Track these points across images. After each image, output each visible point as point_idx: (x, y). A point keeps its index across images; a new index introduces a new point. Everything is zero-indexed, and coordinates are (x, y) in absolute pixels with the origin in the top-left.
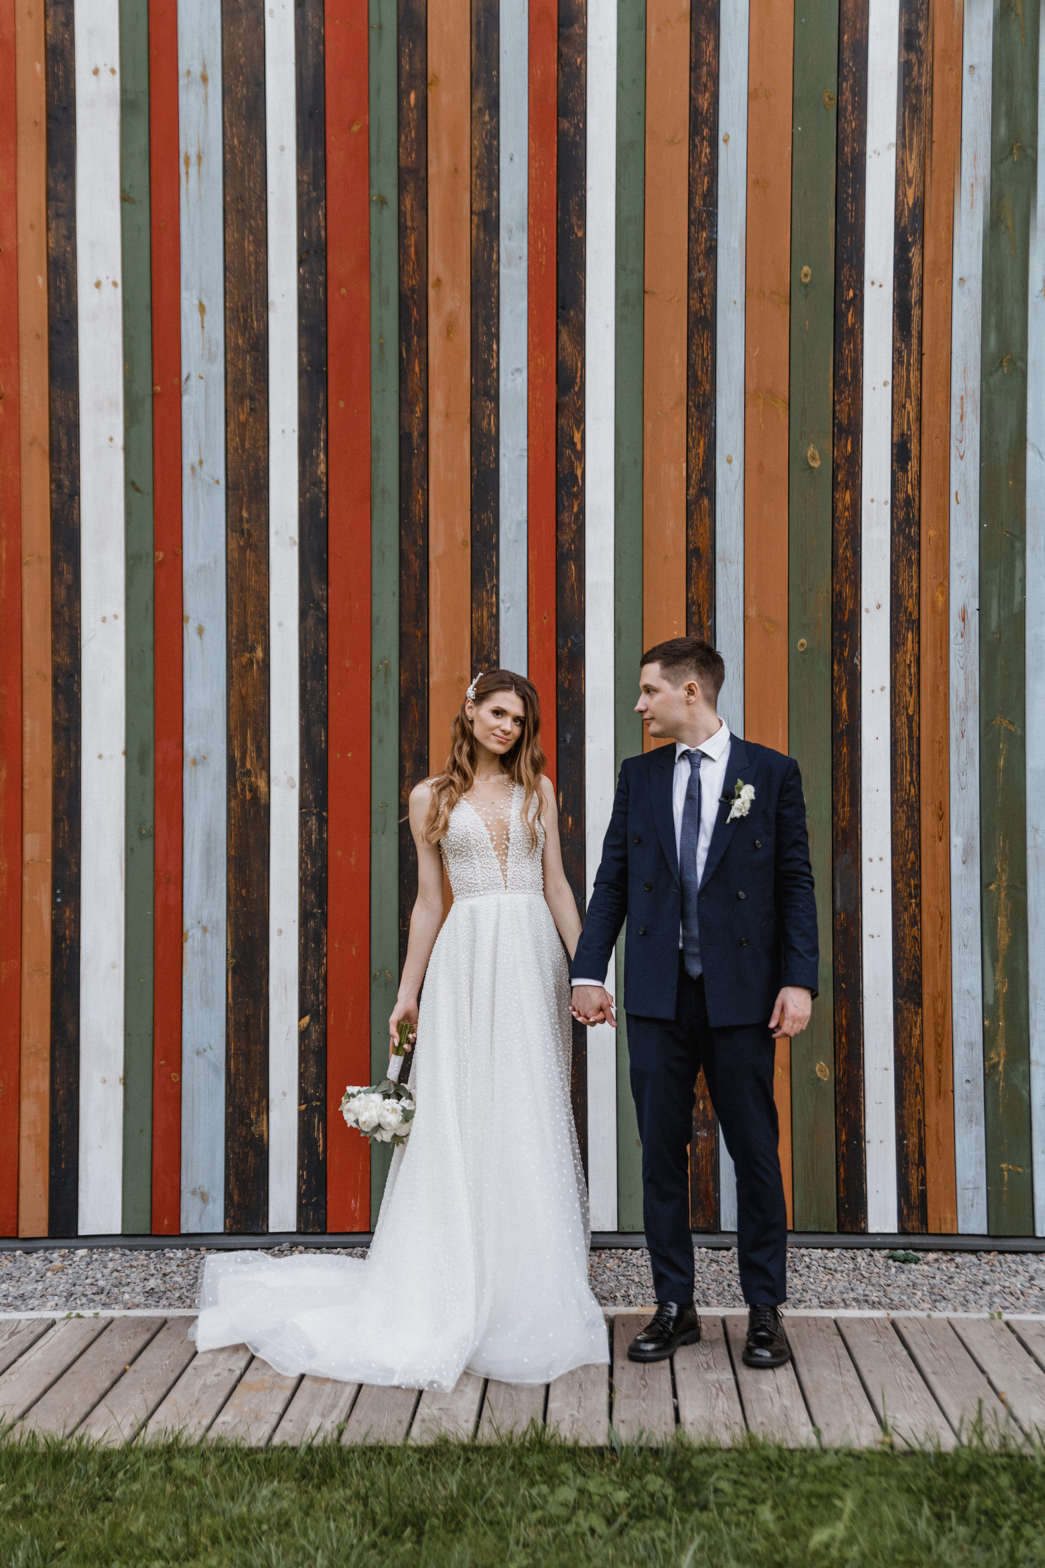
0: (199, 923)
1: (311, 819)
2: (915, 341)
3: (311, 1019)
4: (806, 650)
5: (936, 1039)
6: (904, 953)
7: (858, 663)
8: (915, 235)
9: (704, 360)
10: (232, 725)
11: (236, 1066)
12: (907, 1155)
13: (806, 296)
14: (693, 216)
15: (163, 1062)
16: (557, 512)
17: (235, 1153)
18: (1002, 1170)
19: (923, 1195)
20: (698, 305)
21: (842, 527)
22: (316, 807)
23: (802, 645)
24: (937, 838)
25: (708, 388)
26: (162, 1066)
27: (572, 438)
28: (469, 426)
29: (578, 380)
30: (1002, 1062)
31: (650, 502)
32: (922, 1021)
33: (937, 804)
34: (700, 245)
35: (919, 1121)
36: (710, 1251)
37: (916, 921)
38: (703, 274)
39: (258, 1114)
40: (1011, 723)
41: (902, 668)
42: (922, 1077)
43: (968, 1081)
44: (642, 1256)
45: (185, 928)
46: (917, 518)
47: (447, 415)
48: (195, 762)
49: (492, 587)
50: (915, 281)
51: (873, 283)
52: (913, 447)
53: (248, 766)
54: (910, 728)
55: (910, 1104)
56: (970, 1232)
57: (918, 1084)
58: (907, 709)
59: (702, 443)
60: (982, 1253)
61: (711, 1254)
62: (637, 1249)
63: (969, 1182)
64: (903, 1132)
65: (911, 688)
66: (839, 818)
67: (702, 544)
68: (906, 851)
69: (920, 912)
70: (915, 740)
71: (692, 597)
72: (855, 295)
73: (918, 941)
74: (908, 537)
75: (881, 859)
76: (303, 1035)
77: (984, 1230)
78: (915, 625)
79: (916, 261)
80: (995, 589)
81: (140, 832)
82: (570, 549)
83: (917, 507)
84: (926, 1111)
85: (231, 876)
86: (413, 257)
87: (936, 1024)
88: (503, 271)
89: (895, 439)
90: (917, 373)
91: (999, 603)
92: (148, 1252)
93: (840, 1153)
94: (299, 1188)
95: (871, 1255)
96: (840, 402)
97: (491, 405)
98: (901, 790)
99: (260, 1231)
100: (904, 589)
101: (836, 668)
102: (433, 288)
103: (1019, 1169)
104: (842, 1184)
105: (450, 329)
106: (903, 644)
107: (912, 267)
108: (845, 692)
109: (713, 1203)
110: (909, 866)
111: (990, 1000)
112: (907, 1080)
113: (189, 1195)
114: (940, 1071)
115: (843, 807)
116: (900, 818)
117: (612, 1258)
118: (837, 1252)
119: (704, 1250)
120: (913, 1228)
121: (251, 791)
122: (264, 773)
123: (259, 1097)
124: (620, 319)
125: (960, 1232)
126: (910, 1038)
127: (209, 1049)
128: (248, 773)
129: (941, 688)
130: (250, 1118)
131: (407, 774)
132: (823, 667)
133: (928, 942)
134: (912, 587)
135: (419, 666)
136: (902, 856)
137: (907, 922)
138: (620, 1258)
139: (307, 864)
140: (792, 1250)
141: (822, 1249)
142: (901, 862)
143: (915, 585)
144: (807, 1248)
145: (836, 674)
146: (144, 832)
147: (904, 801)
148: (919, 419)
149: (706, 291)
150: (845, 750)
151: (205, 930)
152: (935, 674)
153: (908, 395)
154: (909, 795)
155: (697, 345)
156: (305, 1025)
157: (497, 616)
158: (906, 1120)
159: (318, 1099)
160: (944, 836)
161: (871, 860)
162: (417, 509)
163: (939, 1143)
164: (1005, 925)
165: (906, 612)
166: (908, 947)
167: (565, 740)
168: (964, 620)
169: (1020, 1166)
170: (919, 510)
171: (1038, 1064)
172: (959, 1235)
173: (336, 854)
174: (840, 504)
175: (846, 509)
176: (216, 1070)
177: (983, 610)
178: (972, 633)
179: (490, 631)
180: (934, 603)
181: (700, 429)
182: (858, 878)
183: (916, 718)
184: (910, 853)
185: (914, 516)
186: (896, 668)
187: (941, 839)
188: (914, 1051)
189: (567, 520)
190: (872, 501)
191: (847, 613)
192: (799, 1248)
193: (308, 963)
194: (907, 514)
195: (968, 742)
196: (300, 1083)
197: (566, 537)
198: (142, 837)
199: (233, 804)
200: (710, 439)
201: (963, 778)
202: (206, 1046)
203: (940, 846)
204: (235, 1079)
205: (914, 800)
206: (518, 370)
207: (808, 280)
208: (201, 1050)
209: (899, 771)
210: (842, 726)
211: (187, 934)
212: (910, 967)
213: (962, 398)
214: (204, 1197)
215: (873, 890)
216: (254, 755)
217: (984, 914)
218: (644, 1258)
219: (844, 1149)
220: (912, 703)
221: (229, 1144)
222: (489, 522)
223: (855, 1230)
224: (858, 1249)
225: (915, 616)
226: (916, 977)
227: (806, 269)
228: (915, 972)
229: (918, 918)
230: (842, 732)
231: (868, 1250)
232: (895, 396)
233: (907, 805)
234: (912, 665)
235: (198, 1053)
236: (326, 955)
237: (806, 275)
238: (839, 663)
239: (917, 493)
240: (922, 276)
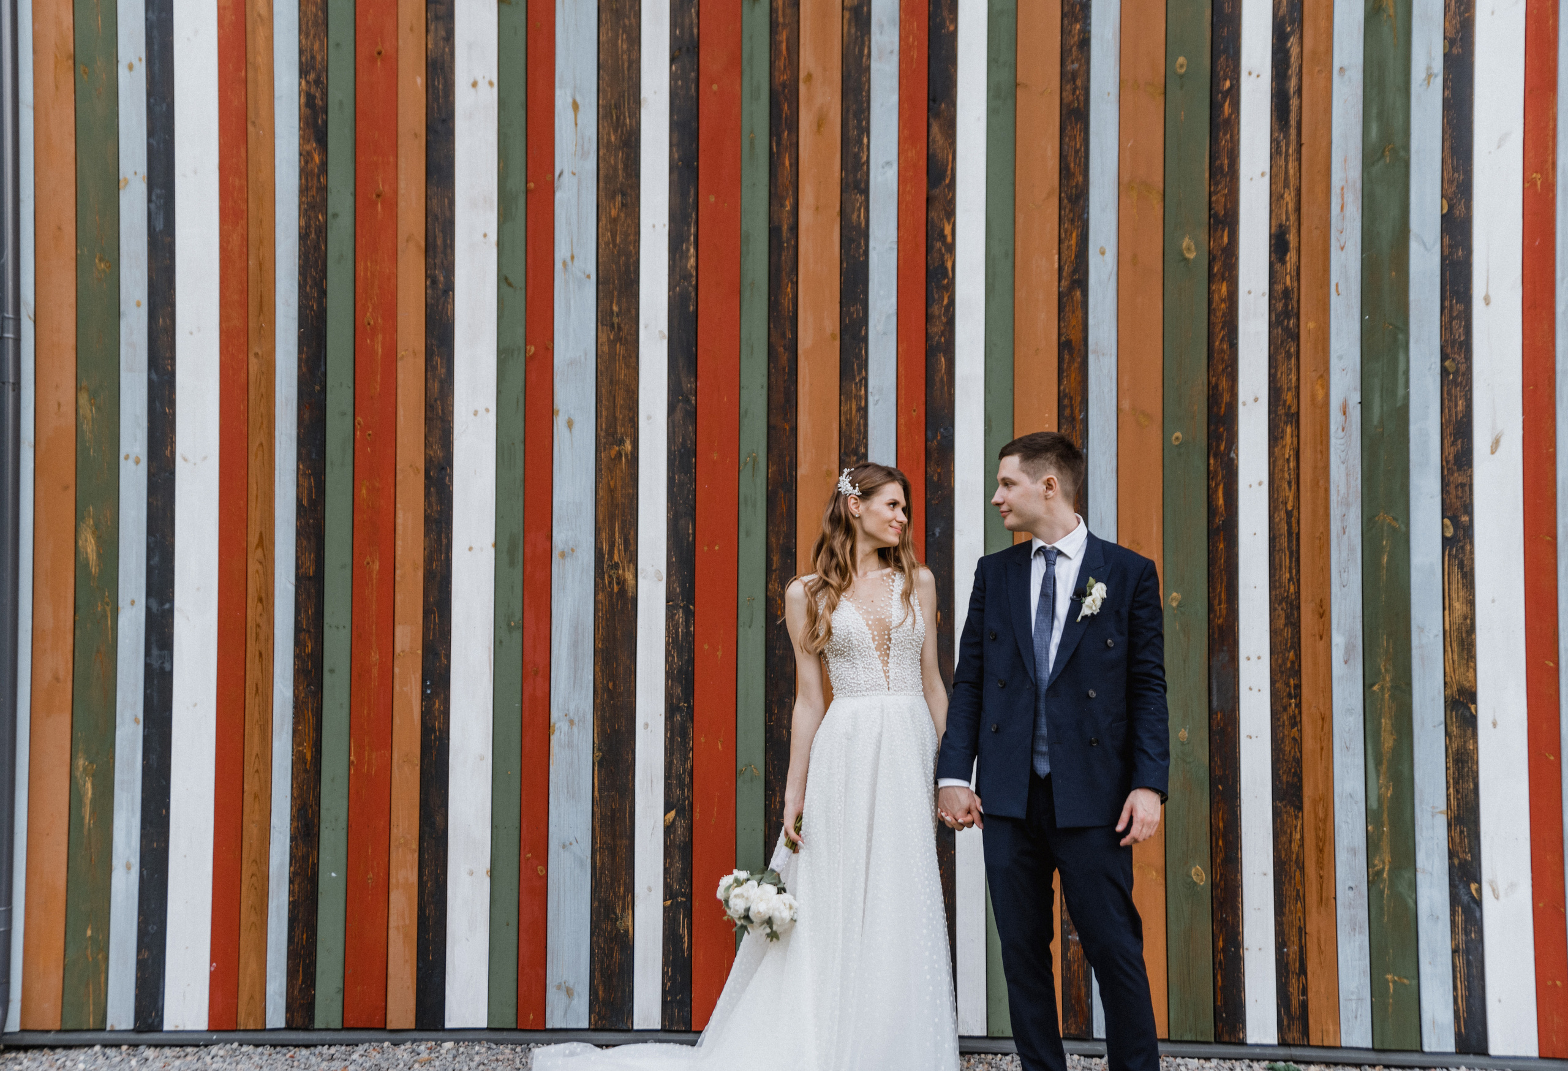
0: (566, 715)
1: (678, 612)
2: (1293, 132)
3: (677, 814)
4: (1180, 444)
5: (1317, 845)
6: (1284, 755)
7: (1235, 457)
8: (1294, 25)
9: (1077, 152)
10: (601, 517)
11: (602, 859)
12: (1287, 964)
13: (1182, 87)
14: (1066, 9)
15: (529, 855)
16: (927, 306)
17: (600, 948)
18: (1387, 981)
19: (1304, 1006)
20: (1071, 97)
21: (1218, 320)
22: (683, 601)
23: (1177, 438)
24: (1318, 637)
25: (1081, 179)
26: (528, 859)
27: (942, 230)
28: (838, 219)
29: (949, 172)
30: (1387, 868)
31: (1021, 294)
32: (1302, 825)
33: (1318, 601)
34: (1073, 37)
35: (1300, 928)
36: (1082, 1058)
37: (1295, 722)
38: (1076, 66)
39: (624, 909)
40: (1395, 519)
41: (1280, 462)
42: (1303, 883)
43: (1351, 888)
44: (1012, 1061)
45: (552, 721)
46: (1295, 310)
47: (817, 209)
48: (563, 555)
49: (861, 381)
50: (1293, 70)
51: (1250, 73)
52: (1292, 238)
53: (616, 558)
54: (1289, 524)
55: (1290, 911)
56: (1354, 1045)
57: (1298, 891)
58: (1286, 503)
59: (1074, 235)
60: (1367, 1067)
61: (1084, 1062)
62: (1006, 1054)
63: (1352, 993)
64: (1283, 940)
65: (1289, 483)
66: (1215, 615)
67: (1075, 336)
68: (1286, 649)
69: (1300, 713)
70: (1294, 537)
71: (1064, 390)
72: (1232, 86)
73: (1298, 742)
74: (1286, 329)
75: (1259, 658)
76: (669, 829)
77: (1368, 1044)
78: (1294, 418)
79: (1294, 52)
80: (1376, 382)
81: (509, 625)
82: (938, 342)
83: (1295, 299)
84: (1307, 918)
85: (598, 669)
86: (784, 52)
87: (1317, 829)
88: (874, 66)
89: (1273, 229)
90: (1296, 163)
91: (1382, 396)
92: (514, 1046)
93: (1217, 961)
94: (664, 984)
95: (1250, 1066)
96: (1216, 193)
97: (860, 198)
98: (1280, 587)
99: (625, 1028)
100: (1283, 382)
101: (1212, 461)
102: (805, 82)
103: (1406, 981)
104: (1219, 992)
105: (820, 123)
106: (1282, 438)
107: (1290, 57)
108: (1221, 487)
109: (1085, 1009)
110: (1289, 665)
111: (1374, 805)
112: (1287, 885)
113: (554, 989)
114: (1321, 877)
115: (1220, 604)
116: (1279, 616)
117: (981, 1063)
118: (1214, 1062)
119: (1076, 1057)
120: (1294, 1039)
121: (618, 584)
122: (631, 565)
123: (624, 892)
124: (992, 112)
125: (1343, 1044)
126: (1290, 842)
127: (574, 843)
128: (616, 566)
129: (1321, 483)
130: (615, 914)
131: (774, 567)
132: (1198, 462)
133: (1309, 744)
134: (1291, 380)
135: (787, 459)
136: (1281, 655)
137: (1286, 723)
138: (990, 1064)
139: (674, 657)
140: (1168, 1059)
141: (1199, 1059)
142: (1280, 661)
143: (1293, 377)
144: (1183, 1058)
145: (1211, 468)
146: (513, 624)
147: (1283, 598)
148: (1298, 209)
149: (1079, 82)
150: (1222, 546)
151: (572, 722)
152: (1315, 468)
153: (1286, 185)
154: (1288, 592)
155: (1070, 137)
156: (671, 820)
157: (865, 410)
158: (1286, 927)
159: (683, 895)
160: (1325, 634)
161: (1248, 659)
162: (786, 302)
163: (1320, 951)
164: (1389, 727)
165: (1284, 404)
166: (1287, 749)
167: (934, 534)
168: (1345, 413)
169: (1407, 978)
170: (1298, 301)
171: (1424, 871)
172: (1341, 1047)
173: (703, 647)
174: (1216, 297)
175: (1223, 300)
176: (582, 864)
177: (1365, 404)
178: (1354, 426)
179: (859, 424)
180: (1313, 397)
181: (1072, 221)
182: (1235, 678)
183: (1295, 513)
184: (1289, 652)
185: (1292, 308)
186: (1274, 462)
187: (1321, 638)
188: (1294, 856)
189: (937, 313)
190: (1249, 292)
191: (1223, 405)
192: (1175, 1057)
193: (674, 757)
194: (1286, 305)
195: (1349, 537)
196: (665, 879)
197: (936, 329)
198: (510, 629)
199: (600, 597)
200: (1082, 231)
201: (1345, 575)
202: (572, 839)
203: (1321, 645)
204: (601, 874)
205: (1293, 597)
206: (888, 163)
207: (1183, 70)
208: (567, 843)
209: (1278, 567)
210: (1218, 521)
211: (554, 726)
212: (1290, 769)
213: (1342, 189)
214: (569, 993)
215: (1250, 689)
216: (622, 547)
217: (1367, 714)
218: (1015, 1064)
219: (1221, 956)
220: (1291, 498)
221: (595, 938)
222: (858, 314)
223: (1233, 1040)
224: (1236, 1060)
225: (1293, 409)
226: (1296, 780)
227: (1181, 60)
228: (1295, 773)
229: (1298, 719)
230: (1218, 528)
231: (1247, 1061)
232: (1274, 187)
233: (1287, 602)
234: (1292, 459)
235: (564, 846)
236: (692, 749)
237: (1181, 66)
238: (1215, 457)
239: (1296, 284)
240: (1301, 67)
